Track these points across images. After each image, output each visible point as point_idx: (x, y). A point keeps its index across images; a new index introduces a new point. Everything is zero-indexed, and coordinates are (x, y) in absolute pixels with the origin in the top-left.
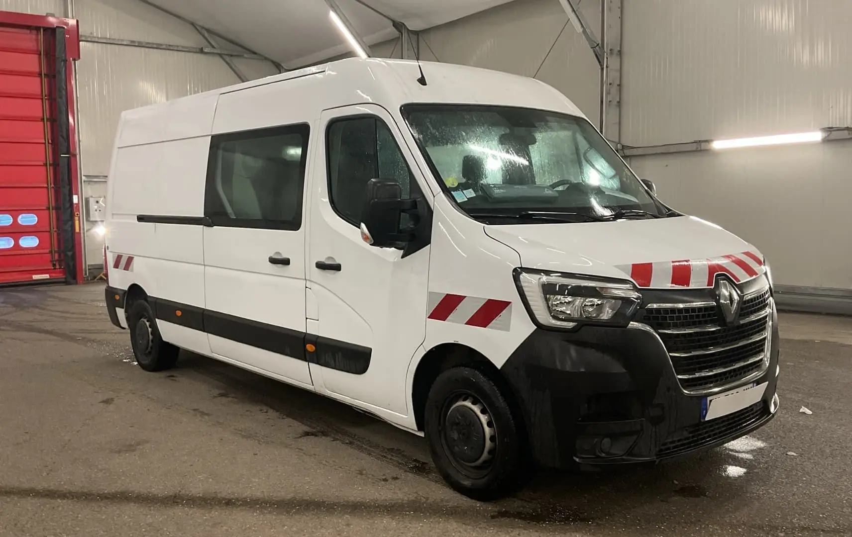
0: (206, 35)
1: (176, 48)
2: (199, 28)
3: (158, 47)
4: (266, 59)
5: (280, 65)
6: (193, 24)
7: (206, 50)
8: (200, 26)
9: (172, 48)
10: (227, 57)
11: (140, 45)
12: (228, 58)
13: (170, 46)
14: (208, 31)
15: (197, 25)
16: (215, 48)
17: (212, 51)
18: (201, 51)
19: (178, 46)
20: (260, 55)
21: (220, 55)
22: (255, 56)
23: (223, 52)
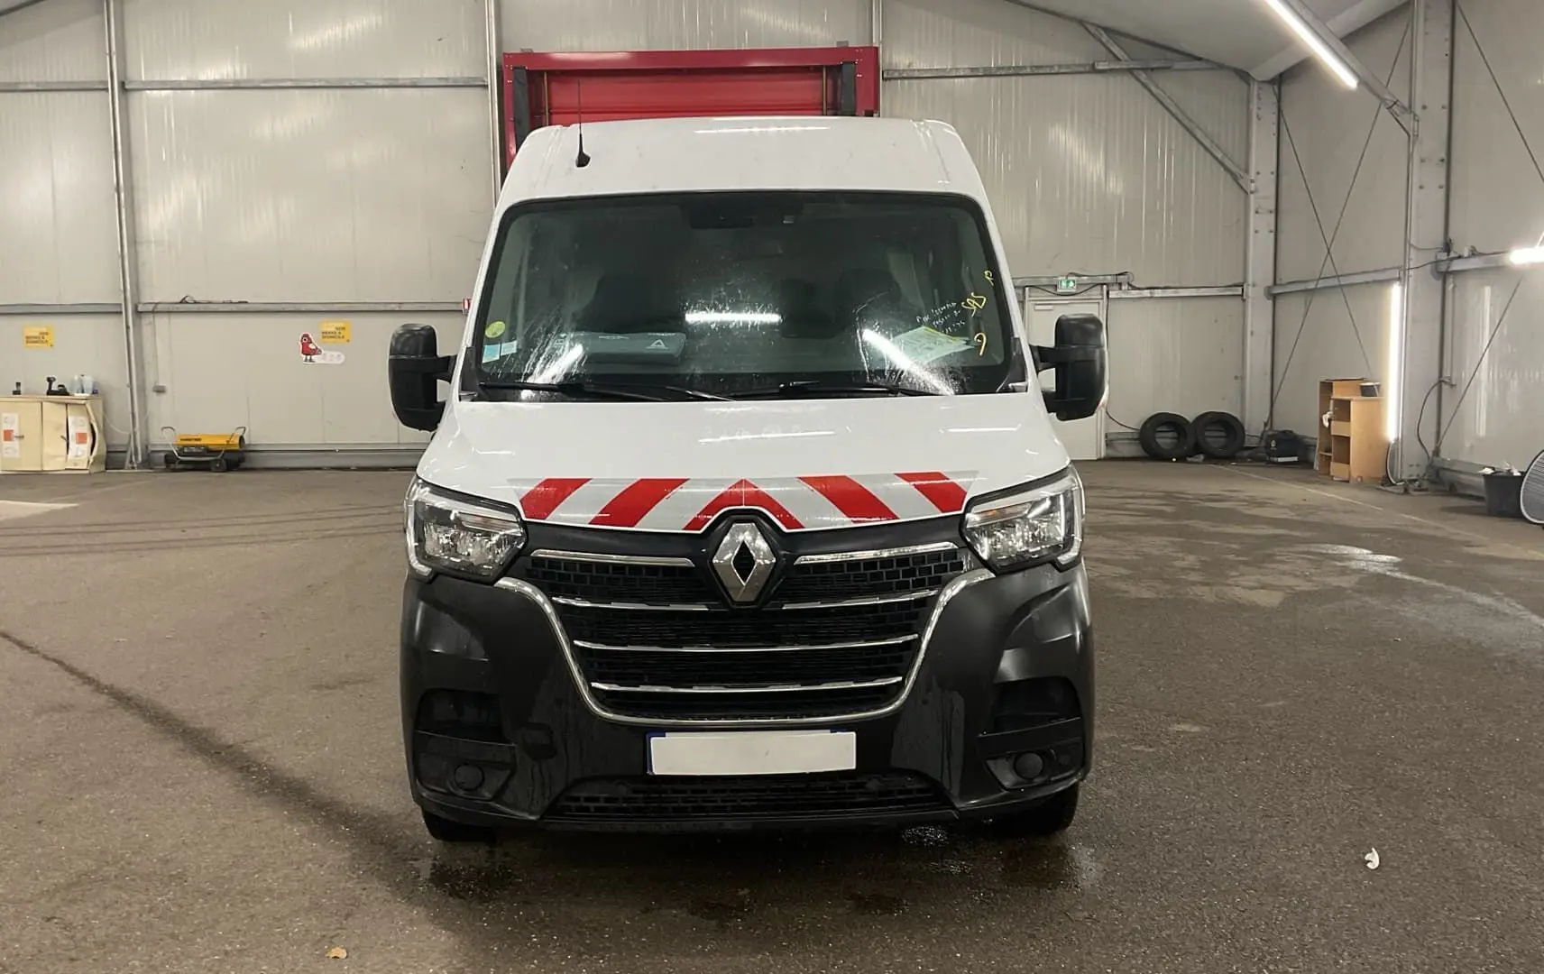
0: (1105, 38)
1: (1048, 71)
2: (1092, 29)
3: (1017, 72)
4: (1221, 66)
5: (1249, 75)
6: (1081, 22)
7: (1100, 67)
8: (1093, 24)
9: (1041, 71)
10: (1141, 72)
11: (987, 73)
12: (1143, 77)
13: (1037, 67)
14: (1107, 30)
15: (1088, 23)
16: (1120, 60)
17: (1112, 66)
18: (1094, 70)
19: (1052, 67)
20: (1207, 61)
21: (1130, 71)
22: (1197, 64)
23: (1132, 66)
